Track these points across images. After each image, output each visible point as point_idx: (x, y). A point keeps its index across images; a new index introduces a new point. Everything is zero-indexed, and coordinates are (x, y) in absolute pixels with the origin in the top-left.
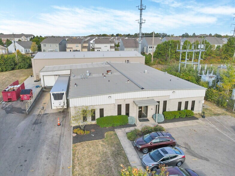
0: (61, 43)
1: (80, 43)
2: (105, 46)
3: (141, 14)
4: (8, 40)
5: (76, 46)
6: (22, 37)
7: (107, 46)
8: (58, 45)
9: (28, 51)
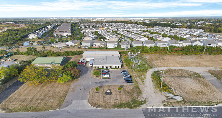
1: (100, 43)
4: (61, 35)
5: (98, 44)
6: (69, 33)
7: (113, 44)
8: (90, 43)
9: (75, 45)
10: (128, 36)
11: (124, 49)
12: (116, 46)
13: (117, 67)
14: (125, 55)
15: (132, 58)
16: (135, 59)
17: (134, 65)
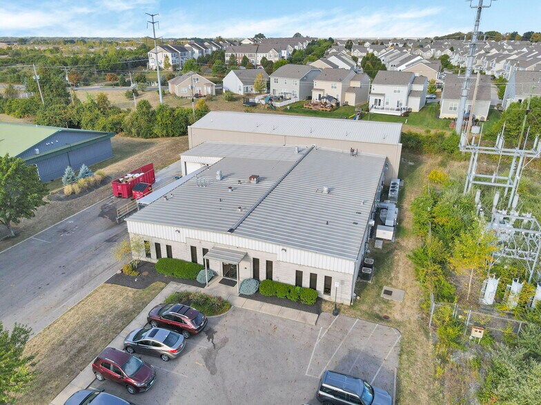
0: (305, 76)
1: (340, 80)
2: (395, 91)
3: (479, 17)
4: (245, 58)
5: (332, 87)
6: (271, 52)
7: (399, 92)
8: (298, 82)
9: (249, 89)
10: (488, 73)
11: (450, 122)
12: (415, 105)
13: (313, 278)
14: (443, 164)
15: (486, 191)
16: (515, 200)
17: (492, 285)
